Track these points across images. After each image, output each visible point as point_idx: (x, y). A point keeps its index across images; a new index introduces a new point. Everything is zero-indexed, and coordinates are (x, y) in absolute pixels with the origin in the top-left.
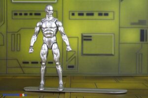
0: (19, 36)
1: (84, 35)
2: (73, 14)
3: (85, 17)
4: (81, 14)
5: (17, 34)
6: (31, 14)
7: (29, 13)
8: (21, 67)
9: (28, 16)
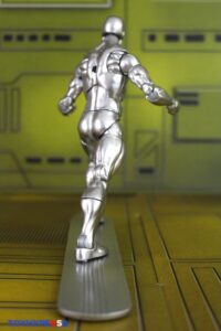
0: (15, 93)
1: (181, 90)
2: (152, 38)
3: (182, 44)
4: (171, 38)
5: (13, 90)
6: (46, 38)
7: (40, 34)
8: (22, 171)
9: (40, 44)
